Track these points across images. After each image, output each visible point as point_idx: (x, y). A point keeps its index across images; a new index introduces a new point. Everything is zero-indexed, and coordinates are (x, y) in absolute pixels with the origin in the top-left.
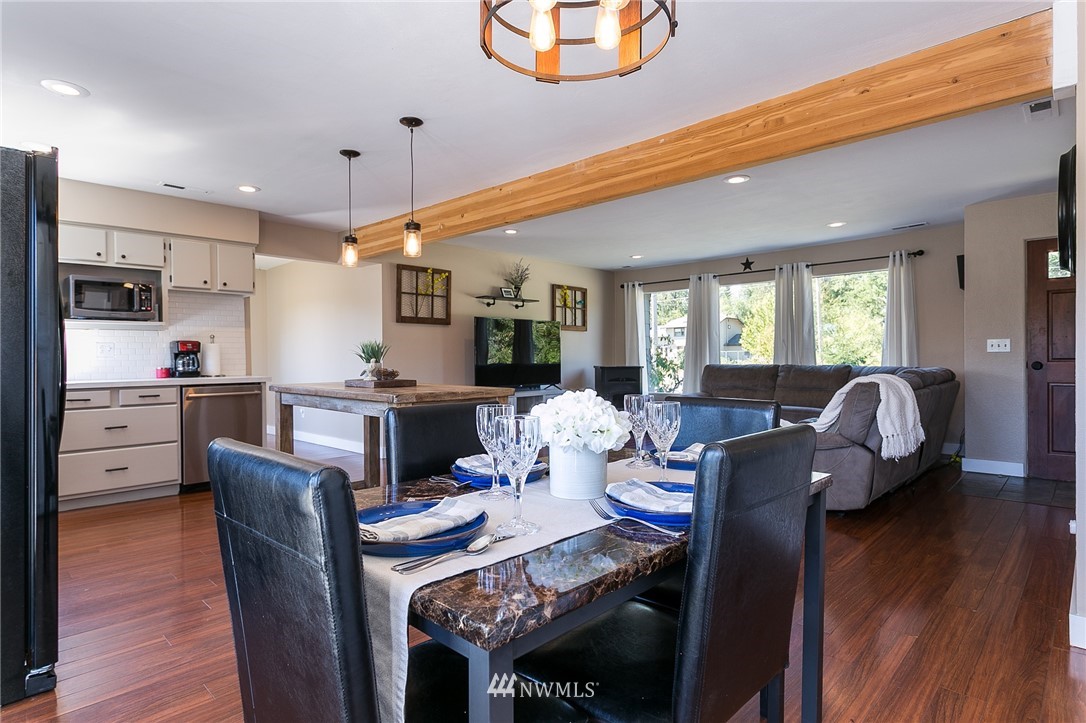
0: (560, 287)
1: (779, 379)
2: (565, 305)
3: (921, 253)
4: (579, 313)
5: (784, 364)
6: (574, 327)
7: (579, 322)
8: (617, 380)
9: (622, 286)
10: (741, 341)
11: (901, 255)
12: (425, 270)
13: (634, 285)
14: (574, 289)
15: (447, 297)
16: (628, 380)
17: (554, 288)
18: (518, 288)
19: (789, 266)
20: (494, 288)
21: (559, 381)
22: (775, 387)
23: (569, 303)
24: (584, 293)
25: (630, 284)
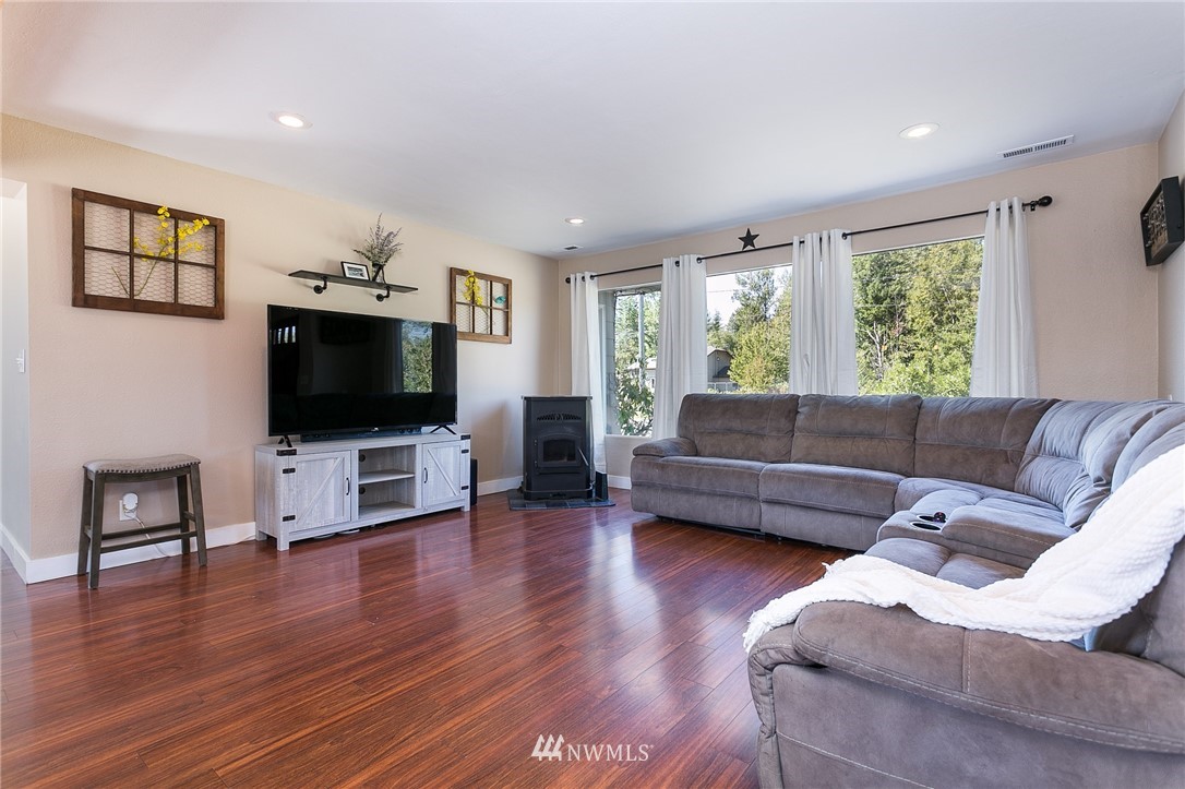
0: (464, 273)
1: (800, 418)
2: (473, 302)
3: (1046, 201)
4: (498, 317)
5: (805, 393)
6: (489, 336)
7: (498, 329)
8: (550, 417)
9: (568, 281)
10: (729, 373)
11: (1011, 207)
12: (151, 210)
13: (583, 278)
14: (490, 279)
15: (216, 268)
16: (567, 417)
17: (454, 273)
18: (379, 267)
19: (816, 237)
20: (329, 262)
21: (453, 420)
22: (793, 430)
23: (482, 298)
24: (507, 286)
25: (579, 276)
